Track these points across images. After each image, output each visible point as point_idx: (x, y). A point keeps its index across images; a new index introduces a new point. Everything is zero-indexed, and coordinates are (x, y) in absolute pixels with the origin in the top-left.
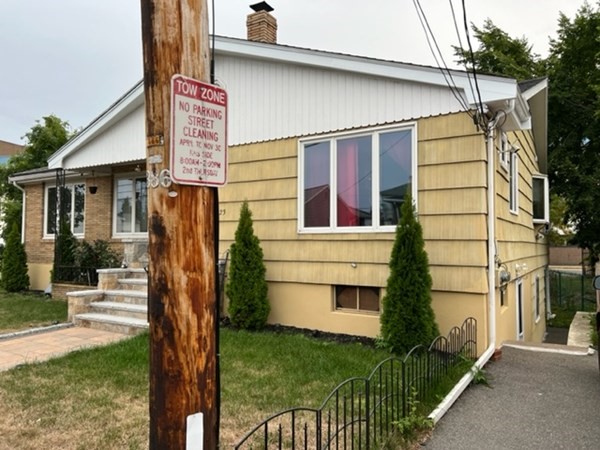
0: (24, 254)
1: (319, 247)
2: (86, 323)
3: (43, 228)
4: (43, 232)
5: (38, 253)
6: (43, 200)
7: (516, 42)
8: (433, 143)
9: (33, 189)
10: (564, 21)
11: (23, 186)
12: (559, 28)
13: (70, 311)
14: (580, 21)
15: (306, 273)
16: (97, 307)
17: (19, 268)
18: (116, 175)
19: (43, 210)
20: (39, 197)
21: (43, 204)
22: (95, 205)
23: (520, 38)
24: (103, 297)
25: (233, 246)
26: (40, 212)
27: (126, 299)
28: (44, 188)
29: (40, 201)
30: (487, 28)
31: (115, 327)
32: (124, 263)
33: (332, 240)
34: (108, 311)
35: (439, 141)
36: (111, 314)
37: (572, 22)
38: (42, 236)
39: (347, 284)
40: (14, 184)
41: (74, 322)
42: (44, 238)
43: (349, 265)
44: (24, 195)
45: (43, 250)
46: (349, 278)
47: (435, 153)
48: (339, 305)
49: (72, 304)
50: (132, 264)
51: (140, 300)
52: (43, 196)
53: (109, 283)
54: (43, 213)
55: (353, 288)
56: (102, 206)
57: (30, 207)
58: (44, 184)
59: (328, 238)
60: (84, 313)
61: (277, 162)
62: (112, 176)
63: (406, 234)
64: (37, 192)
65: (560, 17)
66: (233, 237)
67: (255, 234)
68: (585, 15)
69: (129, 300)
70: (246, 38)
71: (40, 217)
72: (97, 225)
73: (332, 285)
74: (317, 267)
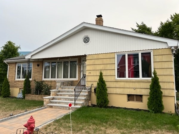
0: (9, 85)
1: (122, 83)
2: (51, 107)
3: (15, 77)
4: (15, 78)
5: (13, 85)
6: (16, 68)
7: (149, 28)
8: (158, 56)
9: (12, 65)
10: (162, 23)
11: (8, 63)
12: (160, 25)
13: (45, 103)
14: (166, 24)
15: (119, 91)
16: (53, 102)
17: (8, 89)
18: (44, 61)
19: (16, 71)
20: (14, 67)
21: (16, 69)
22: (36, 70)
23: (150, 27)
24: (53, 99)
25: (98, 83)
26: (14, 71)
27: (62, 99)
28: (16, 64)
29: (15, 68)
30: (142, 24)
31: (63, 108)
32: (57, 88)
33: (127, 81)
34: (57, 103)
35: (159, 56)
36: (58, 104)
37: (164, 24)
38: (15, 79)
39: (132, 94)
40: (6, 62)
41: (46, 106)
42: (16, 80)
43: (133, 89)
44: (8, 66)
45: (15, 84)
46: (133, 92)
47: (158, 58)
48: (129, 100)
49: (45, 101)
50: (60, 88)
51: (67, 99)
52: (16, 67)
53: (55, 94)
54: (15, 72)
55: (134, 95)
56: (39, 70)
57: (11, 70)
58: (16, 63)
59: (126, 81)
60: (49, 103)
61: (108, 59)
62: (43, 61)
63: (155, 81)
64: (13, 65)
65: (161, 22)
66: (98, 80)
67: (104, 79)
68: (168, 23)
69: (63, 99)
70: (95, 24)
71: (15, 73)
72: (37, 76)
73: (127, 94)
74: (122, 89)
